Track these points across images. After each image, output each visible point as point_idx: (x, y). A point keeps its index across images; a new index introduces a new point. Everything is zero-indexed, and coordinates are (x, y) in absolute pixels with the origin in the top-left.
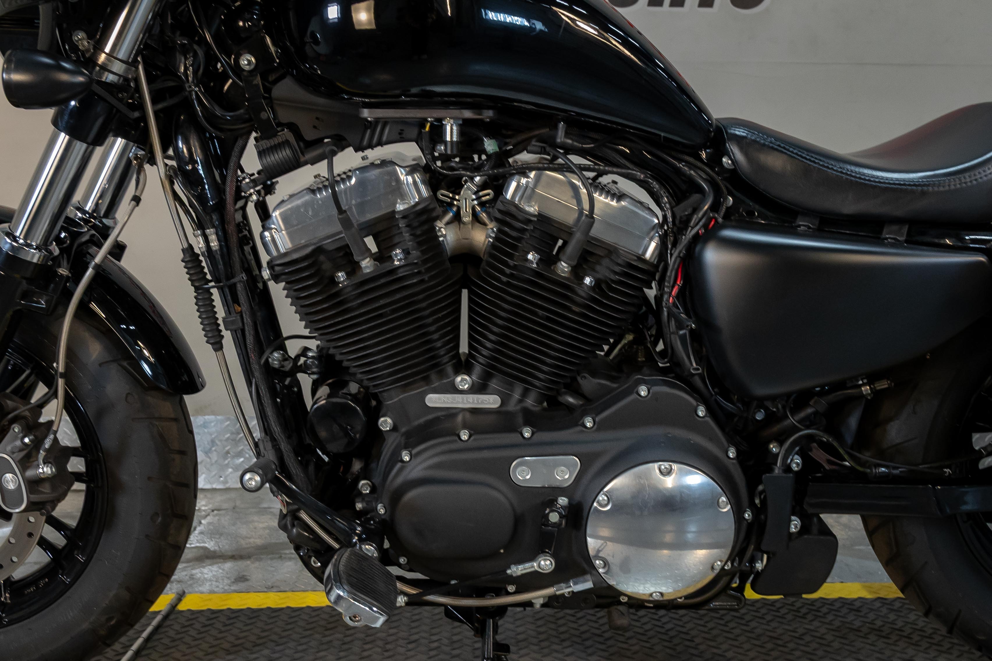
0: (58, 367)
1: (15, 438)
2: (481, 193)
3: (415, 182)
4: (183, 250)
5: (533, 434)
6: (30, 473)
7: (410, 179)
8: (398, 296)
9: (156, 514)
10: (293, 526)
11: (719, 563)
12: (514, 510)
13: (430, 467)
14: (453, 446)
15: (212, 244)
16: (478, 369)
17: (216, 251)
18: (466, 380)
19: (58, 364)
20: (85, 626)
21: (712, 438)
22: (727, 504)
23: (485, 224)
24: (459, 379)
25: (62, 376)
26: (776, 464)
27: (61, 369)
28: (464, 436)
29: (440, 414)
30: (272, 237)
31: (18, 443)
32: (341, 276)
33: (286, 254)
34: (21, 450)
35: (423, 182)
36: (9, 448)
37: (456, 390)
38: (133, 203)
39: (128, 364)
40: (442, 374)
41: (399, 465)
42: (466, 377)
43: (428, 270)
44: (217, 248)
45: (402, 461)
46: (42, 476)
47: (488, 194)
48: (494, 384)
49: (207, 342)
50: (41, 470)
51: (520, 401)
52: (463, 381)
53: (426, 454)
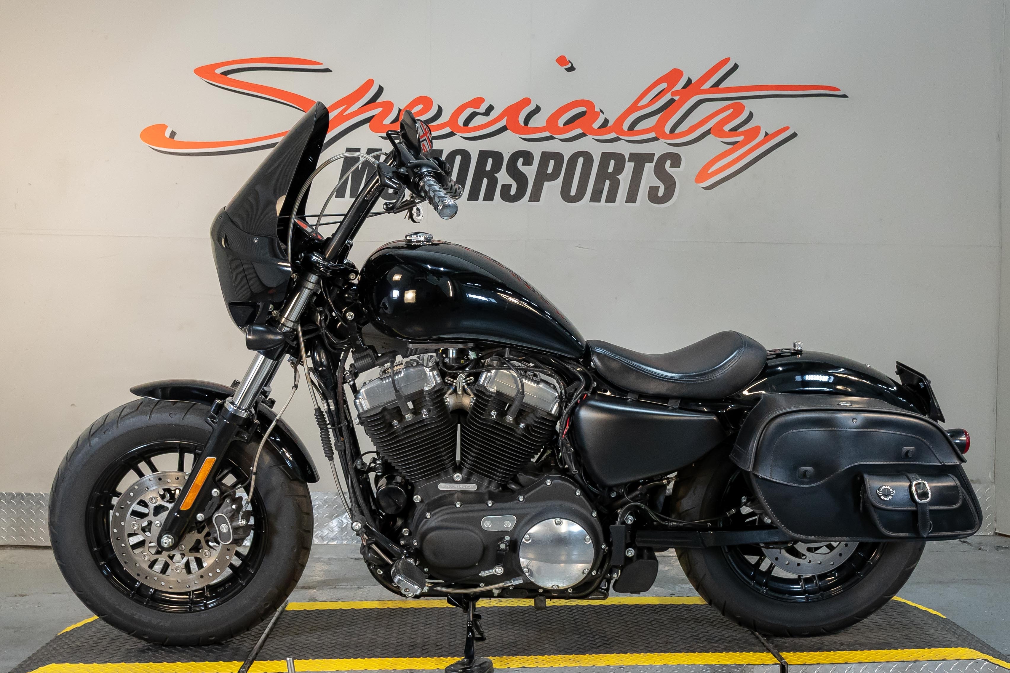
0: (253, 470)
1: (228, 506)
2: (467, 379)
3: (433, 375)
4: (315, 409)
5: (493, 504)
6: (234, 524)
7: (431, 373)
8: (425, 434)
9: (294, 547)
10: (369, 552)
11: (587, 570)
12: (483, 544)
13: (442, 521)
14: (452, 510)
15: (331, 407)
16: (465, 471)
17: (333, 411)
18: (459, 476)
19: (253, 468)
20: (253, 608)
21: (584, 507)
22: (590, 540)
23: (469, 395)
24: (455, 476)
25: (255, 474)
26: (617, 520)
27: (254, 470)
28: (458, 505)
29: (445, 494)
30: (360, 402)
31: (230, 508)
32: (395, 422)
33: (367, 411)
34: (231, 512)
35: (438, 375)
36: (225, 511)
37: (454, 482)
38: (294, 388)
39: (283, 467)
40: (447, 473)
41: (425, 520)
42: (460, 475)
43: (440, 421)
44: (334, 409)
45: (426, 518)
46: (240, 525)
47: (471, 379)
48: (473, 478)
49: (326, 456)
50: (240, 523)
51: (487, 487)
52: (458, 477)
53: (438, 515)
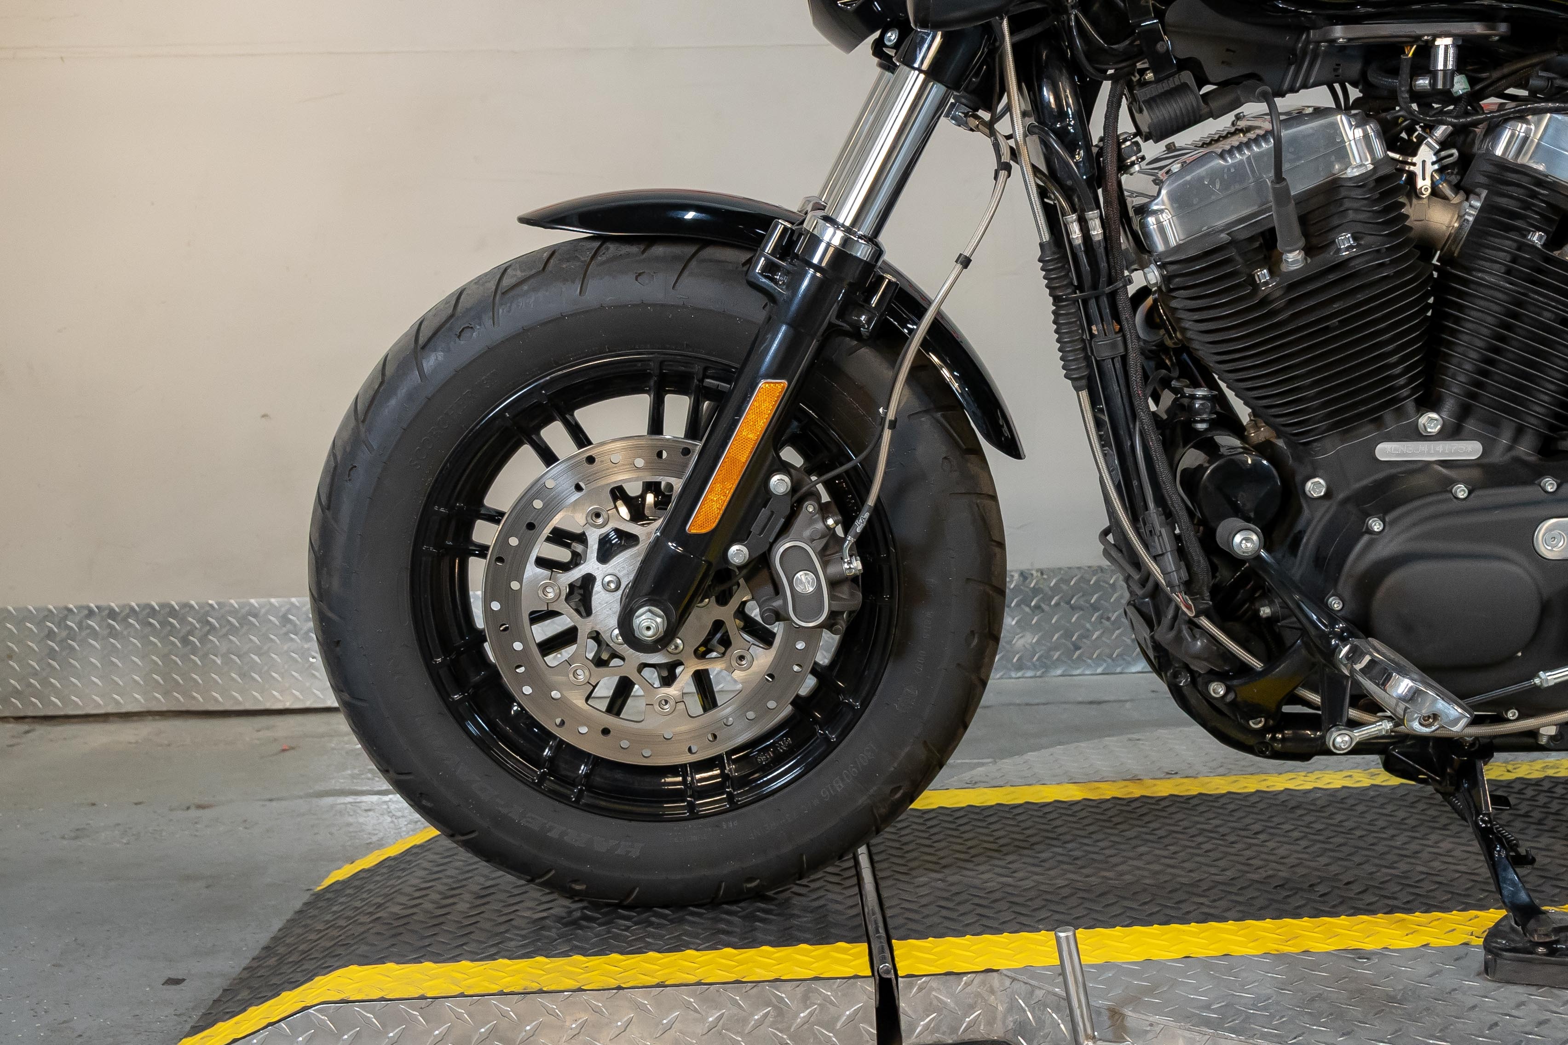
0: (886, 414)
1: (811, 522)
2: (1443, 154)
3: (1366, 136)
4: (1042, 245)
5: (1559, 486)
6: (832, 570)
7: (1359, 133)
9: (973, 633)
10: (1194, 638)
12: (1540, 593)
13: (1417, 538)
14: (1444, 507)
15: (1093, 233)
16: (1449, 405)
17: (1099, 241)
18: (1432, 419)
19: (887, 407)
20: (862, 800)
23: (1445, 198)
24: (1423, 420)
25: (893, 425)
27: (891, 415)
28: (1461, 491)
30: (1159, 223)
31: (820, 526)
32: (1263, 275)
33: (1179, 248)
34: (822, 537)
35: (1378, 135)
36: (807, 533)
37: (1417, 435)
38: (1003, 174)
40: (1400, 413)
41: (1366, 538)
42: (1434, 415)
43: (1394, 262)
44: (1100, 238)
45: (1370, 531)
46: (848, 573)
47: (1451, 155)
48: (1470, 425)
49: (1066, 376)
50: (846, 566)
51: (1510, 448)
52: (1431, 421)
53: (1408, 521)
